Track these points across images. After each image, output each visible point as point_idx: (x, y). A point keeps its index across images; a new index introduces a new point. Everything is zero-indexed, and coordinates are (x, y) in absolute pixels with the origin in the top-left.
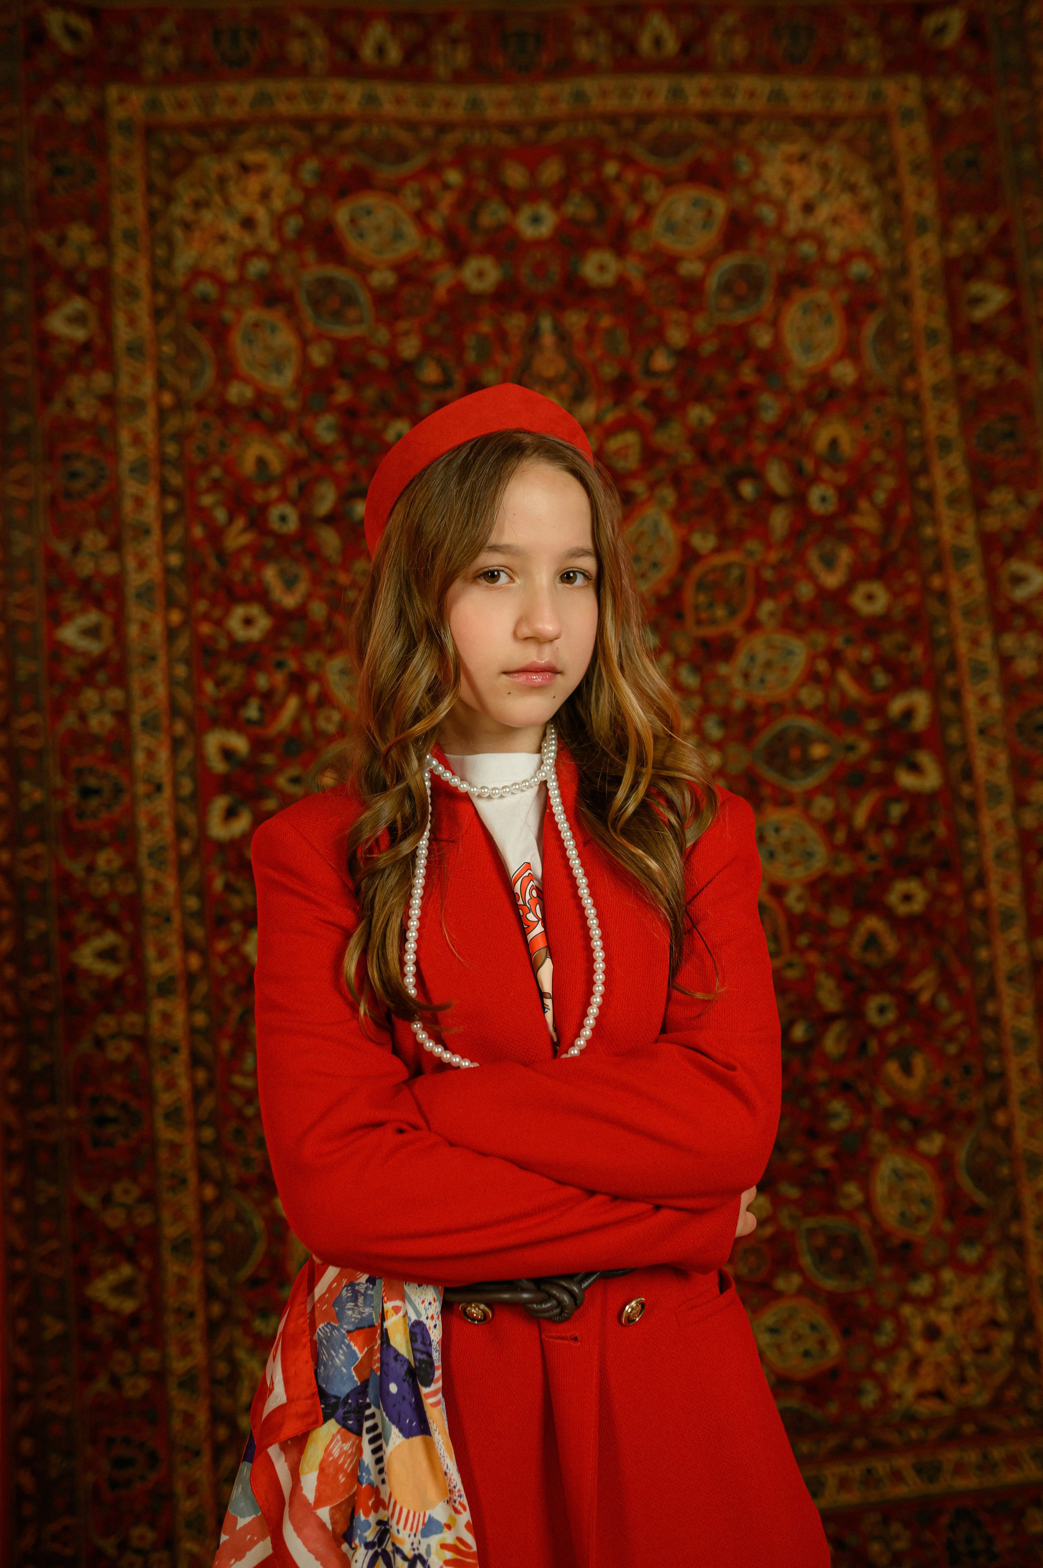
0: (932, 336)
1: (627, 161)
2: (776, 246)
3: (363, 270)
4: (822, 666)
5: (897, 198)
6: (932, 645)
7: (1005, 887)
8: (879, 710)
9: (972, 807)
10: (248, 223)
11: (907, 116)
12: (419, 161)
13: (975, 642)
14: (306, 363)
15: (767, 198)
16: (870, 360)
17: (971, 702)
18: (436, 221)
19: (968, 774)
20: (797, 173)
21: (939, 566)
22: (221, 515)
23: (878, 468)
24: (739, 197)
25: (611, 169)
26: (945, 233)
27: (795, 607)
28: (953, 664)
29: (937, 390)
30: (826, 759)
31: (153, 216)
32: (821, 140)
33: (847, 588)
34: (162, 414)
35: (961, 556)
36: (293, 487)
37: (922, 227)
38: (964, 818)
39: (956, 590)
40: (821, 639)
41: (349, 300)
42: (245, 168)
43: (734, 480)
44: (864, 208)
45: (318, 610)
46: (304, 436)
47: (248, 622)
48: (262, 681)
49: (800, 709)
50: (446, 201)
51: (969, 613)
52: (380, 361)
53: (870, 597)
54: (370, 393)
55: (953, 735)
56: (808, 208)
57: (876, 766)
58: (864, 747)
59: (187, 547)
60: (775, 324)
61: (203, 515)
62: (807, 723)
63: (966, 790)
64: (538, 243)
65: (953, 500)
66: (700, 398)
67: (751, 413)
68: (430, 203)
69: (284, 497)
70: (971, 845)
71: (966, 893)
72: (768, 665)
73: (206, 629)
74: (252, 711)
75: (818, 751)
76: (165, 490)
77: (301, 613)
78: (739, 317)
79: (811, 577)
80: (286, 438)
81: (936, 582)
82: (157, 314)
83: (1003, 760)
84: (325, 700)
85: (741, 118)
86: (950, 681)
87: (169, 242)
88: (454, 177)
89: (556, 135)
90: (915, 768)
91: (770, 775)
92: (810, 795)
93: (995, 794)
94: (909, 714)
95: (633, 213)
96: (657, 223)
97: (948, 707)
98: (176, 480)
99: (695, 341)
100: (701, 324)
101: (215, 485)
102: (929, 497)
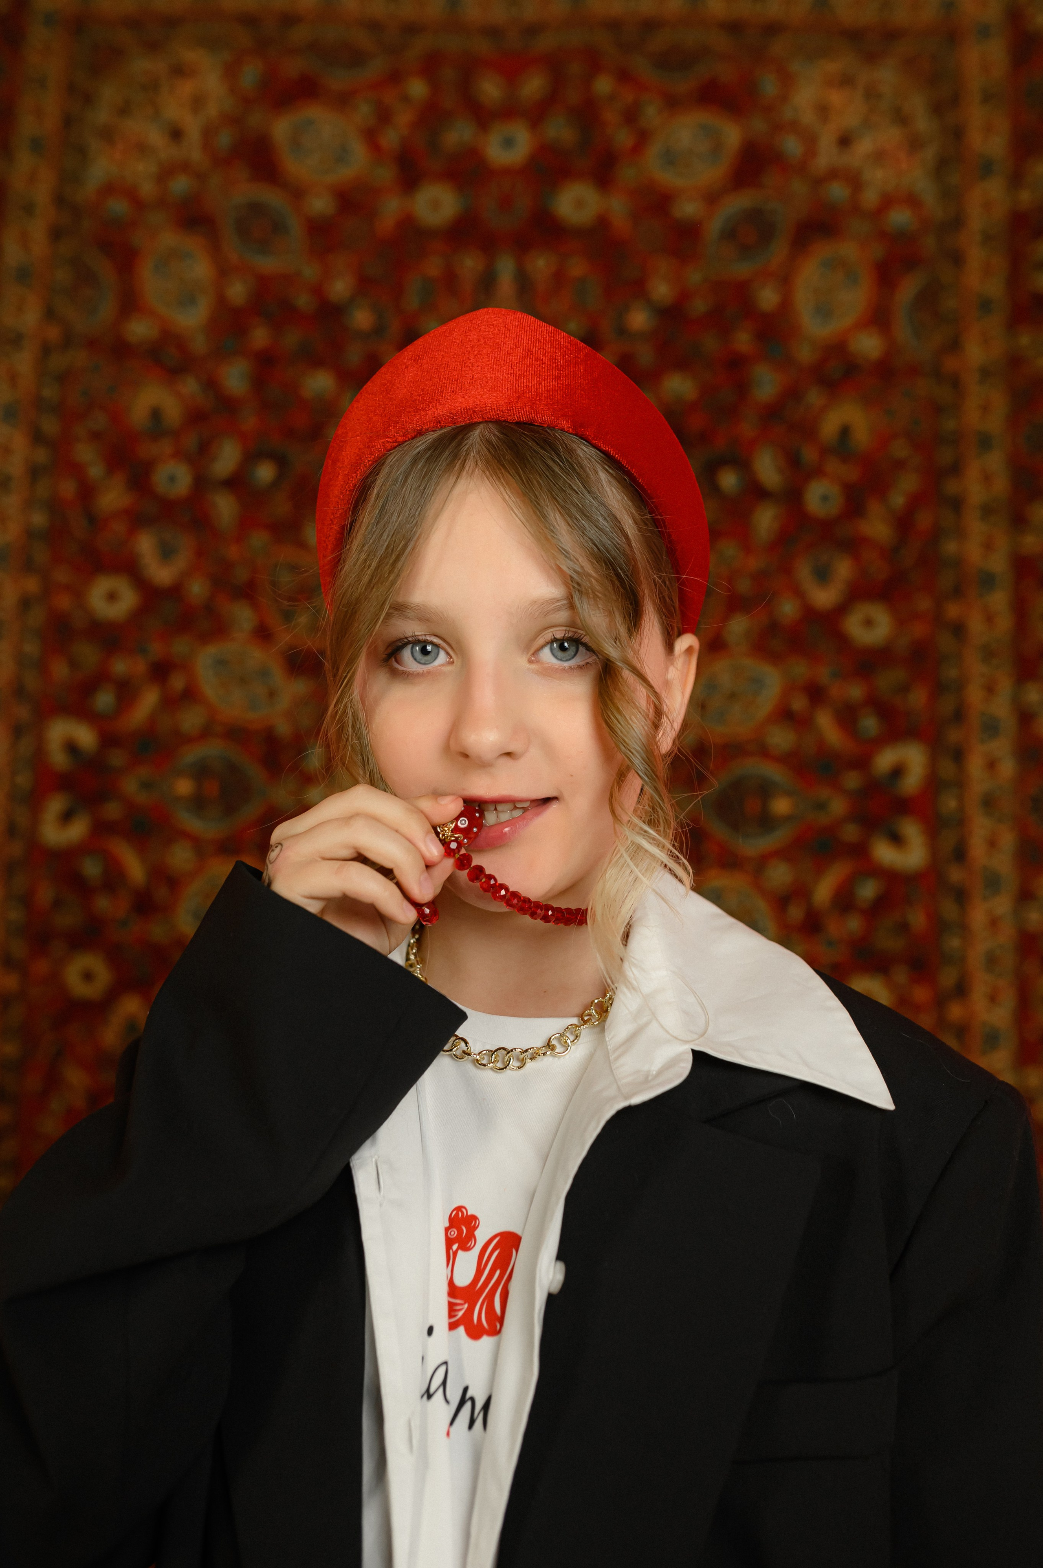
0: (985, 305)
1: (624, 76)
2: (799, 187)
3: (298, 193)
4: (799, 704)
5: (957, 134)
6: (938, 689)
7: (993, 998)
8: (862, 763)
9: (961, 896)
10: (176, 134)
11: (984, 32)
12: (376, 68)
13: (990, 689)
14: (221, 301)
15: (794, 126)
16: (903, 331)
17: (975, 765)
18: (391, 139)
19: (960, 854)
20: (836, 98)
21: (958, 592)
22: (95, 471)
23: (899, 465)
24: (759, 125)
25: (603, 85)
26: (1016, 179)
27: (772, 628)
28: (959, 716)
29: (985, 373)
30: (788, 818)
31: (68, 121)
32: (871, 58)
33: (842, 609)
34: (46, 350)
35: (987, 581)
36: (191, 441)
37: (986, 169)
38: (949, 909)
39: (976, 626)
40: (800, 669)
41: (278, 227)
42: (179, 71)
43: (711, 469)
44: (915, 144)
45: (197, 589)
46: (211, 384)
47: (112, 597)
48: (120, 666)
49: (764, 752)
50: (404, 118)
51: (988, 654)
52: (304, 301)
53: (869, 623)
54: (292, 338)
55: (949, 803)
56: (845, 141)
57: (851, 833)
58: (838, 806)
59: (54, 506)
60: (785, 281)
61: (76, 470)
62: (774, 772)
63: (955, 875)
64: (507, 171)
65: (987, 511)
66: (682, 364)
67: (742, 388)
68: (384, 116)
69: (179, 454)
70: (954, 943)
71: (940, 1002)
72: (733, 696)
73: (64, 602)
74: (104, 700)
75: (781, 806)
76: (37, 437)
77: (175, 591)
78: (742, 270)
79: (798, 592)
80: (190, 386)
81: (953, 611)
82: (56, 234)
83: (1008, 840)
84: (190, 695)
85: (772, 29)
86: (953, 736)
87: (82, 152)
88: (418, 88)
89: (546, 43)
90: (897, 839)
91: (718, 830)
92: (764, 860)
93: (993, 883)
94: (898, 772)
95: (623, 138)
96: (653, 153)
97: (947, 768)
98: (50, 426)
99: (684, 296)
100: (695, 276)
101: (96, 436)
102: (957, 504)
